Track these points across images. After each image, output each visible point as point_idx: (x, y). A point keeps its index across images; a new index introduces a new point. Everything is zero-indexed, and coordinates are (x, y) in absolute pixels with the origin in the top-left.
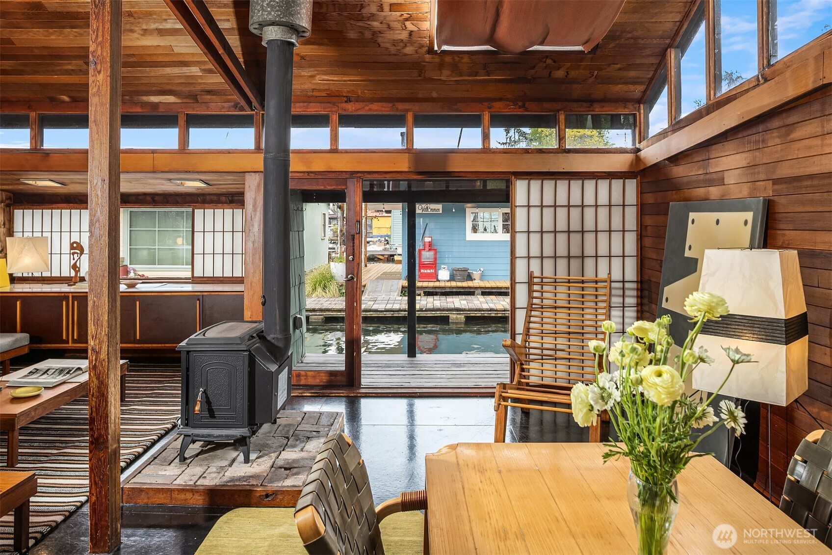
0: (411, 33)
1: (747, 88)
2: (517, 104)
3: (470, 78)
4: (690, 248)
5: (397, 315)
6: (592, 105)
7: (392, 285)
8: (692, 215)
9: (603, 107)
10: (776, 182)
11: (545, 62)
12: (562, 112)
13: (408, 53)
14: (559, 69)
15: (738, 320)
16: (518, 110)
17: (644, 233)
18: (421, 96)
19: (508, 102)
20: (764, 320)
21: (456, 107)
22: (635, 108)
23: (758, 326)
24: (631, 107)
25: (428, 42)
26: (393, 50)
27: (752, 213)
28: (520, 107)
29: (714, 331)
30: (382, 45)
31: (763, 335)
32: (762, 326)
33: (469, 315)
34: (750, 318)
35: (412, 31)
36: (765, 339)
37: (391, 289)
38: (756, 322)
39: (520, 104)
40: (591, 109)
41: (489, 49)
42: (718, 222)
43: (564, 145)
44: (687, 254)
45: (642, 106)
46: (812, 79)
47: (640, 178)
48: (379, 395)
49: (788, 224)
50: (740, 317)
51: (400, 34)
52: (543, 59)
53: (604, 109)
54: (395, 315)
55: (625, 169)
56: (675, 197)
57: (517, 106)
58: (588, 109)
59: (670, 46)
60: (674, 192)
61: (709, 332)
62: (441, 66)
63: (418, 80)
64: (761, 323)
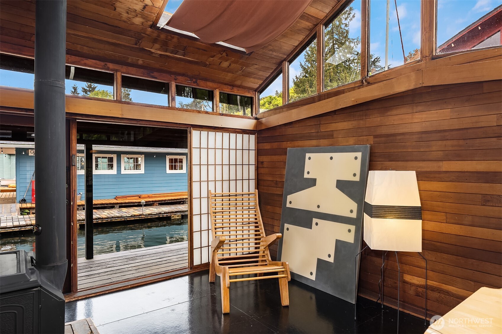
0: (145, 7)
1: (354, 86)
2: (192, 80)
3: (171, 55)
4: (308, 173)
5: (24, 229)
6: (233, 88)
7: (11, 208)
8: (308, 155)
9: (239, 90)
10: (376, 137)
11: (222, 54)
12: (218, 90)
13: (136, 23)
14: (227, 61)
15: (397, 209)
16: (193, 84)
17: (260, 166)
18: (130, 61)
19: (187, 78)
20: (410, 208)
21: (153, 74)
22: (253, 94)
23: (407, 211)
24: (251, 93)
25: (155, 18)
26: (125, 15)
27: (361, 153)
28: (194, 83)
29: (383, 216)
30: (118, 9)
31: (410, 216)
32: (409, 211)
33: (82, 224)
34: (403, 207)
35: (147, 5)
36: (411, 218)
37: (10, 211)
38: (406, 209)
39: (194, 80)
40: (232, 91)
41: (193, 36)
42: (331, 158)
43: (218, 111)
44: (306, 176)
45: (257, 93)
46: (414, 83)
47: (257, 134)
48: (98, 294)
49: (385, 158)
50: (397, 207)
51: (137, 4)
52: (221, 52)
53: (239, 92)
54: (22, 229)
55: (251, 128)
56: (290, 145)
57: (192, 82)
58: (231, 90)
59: (285, 60)
60: (288, 142)
61: (380, 217)
62: (155, 41)
63: (133, 47)
64: (409, 209)
